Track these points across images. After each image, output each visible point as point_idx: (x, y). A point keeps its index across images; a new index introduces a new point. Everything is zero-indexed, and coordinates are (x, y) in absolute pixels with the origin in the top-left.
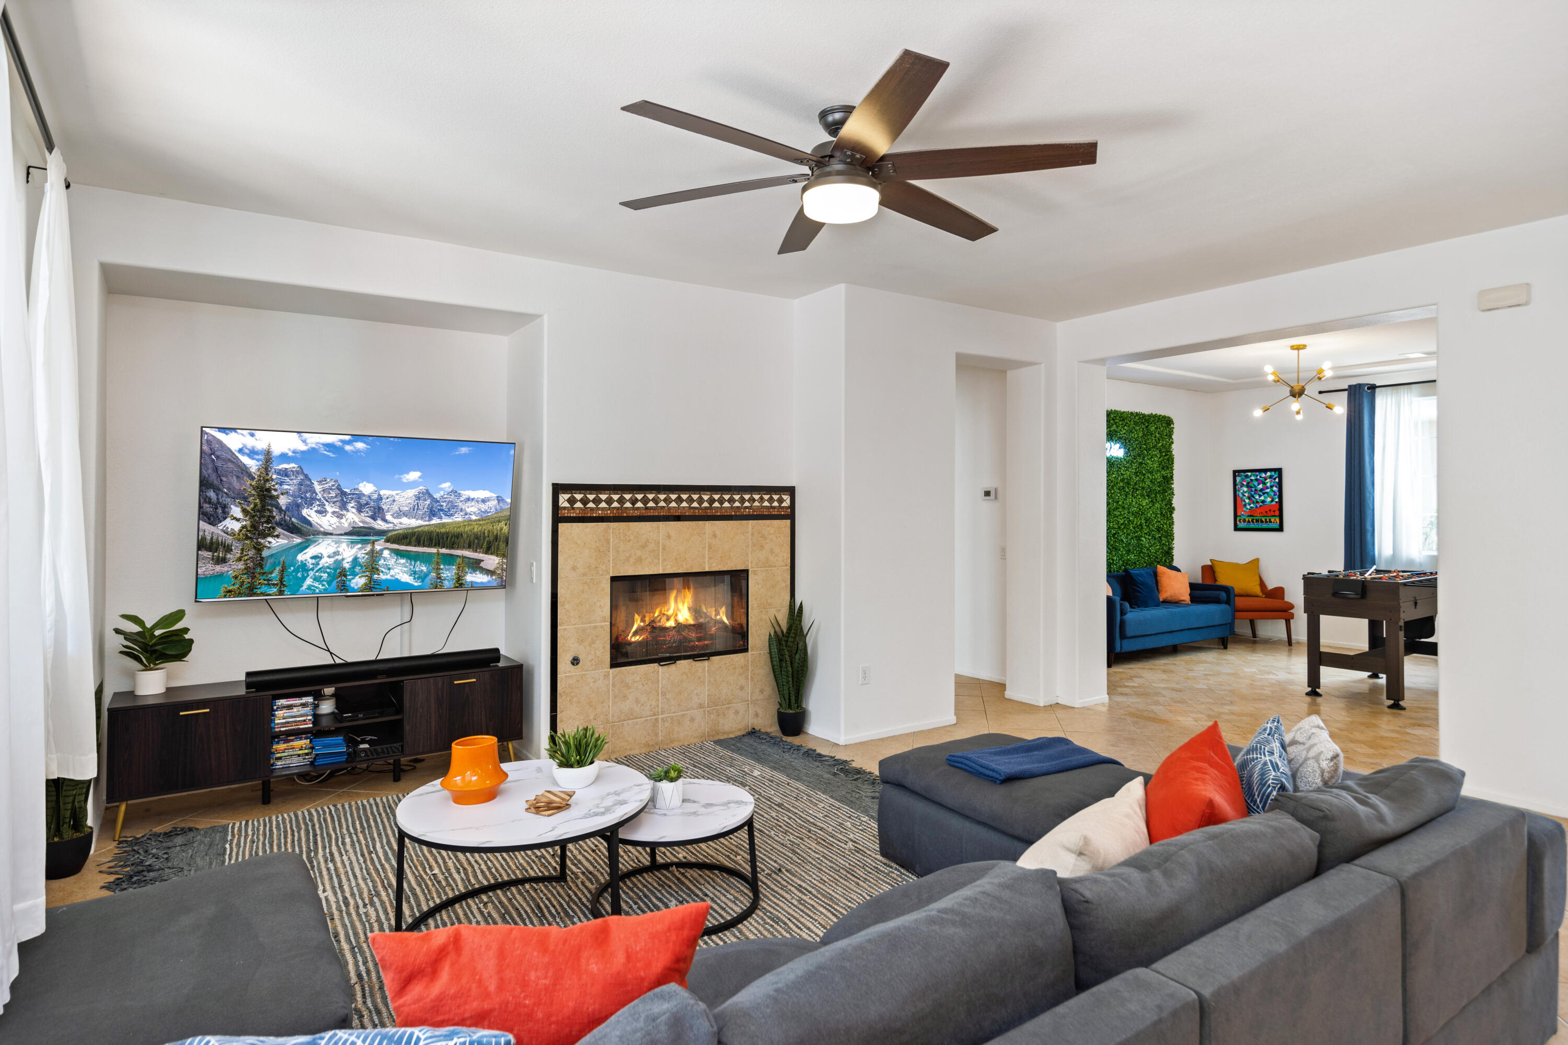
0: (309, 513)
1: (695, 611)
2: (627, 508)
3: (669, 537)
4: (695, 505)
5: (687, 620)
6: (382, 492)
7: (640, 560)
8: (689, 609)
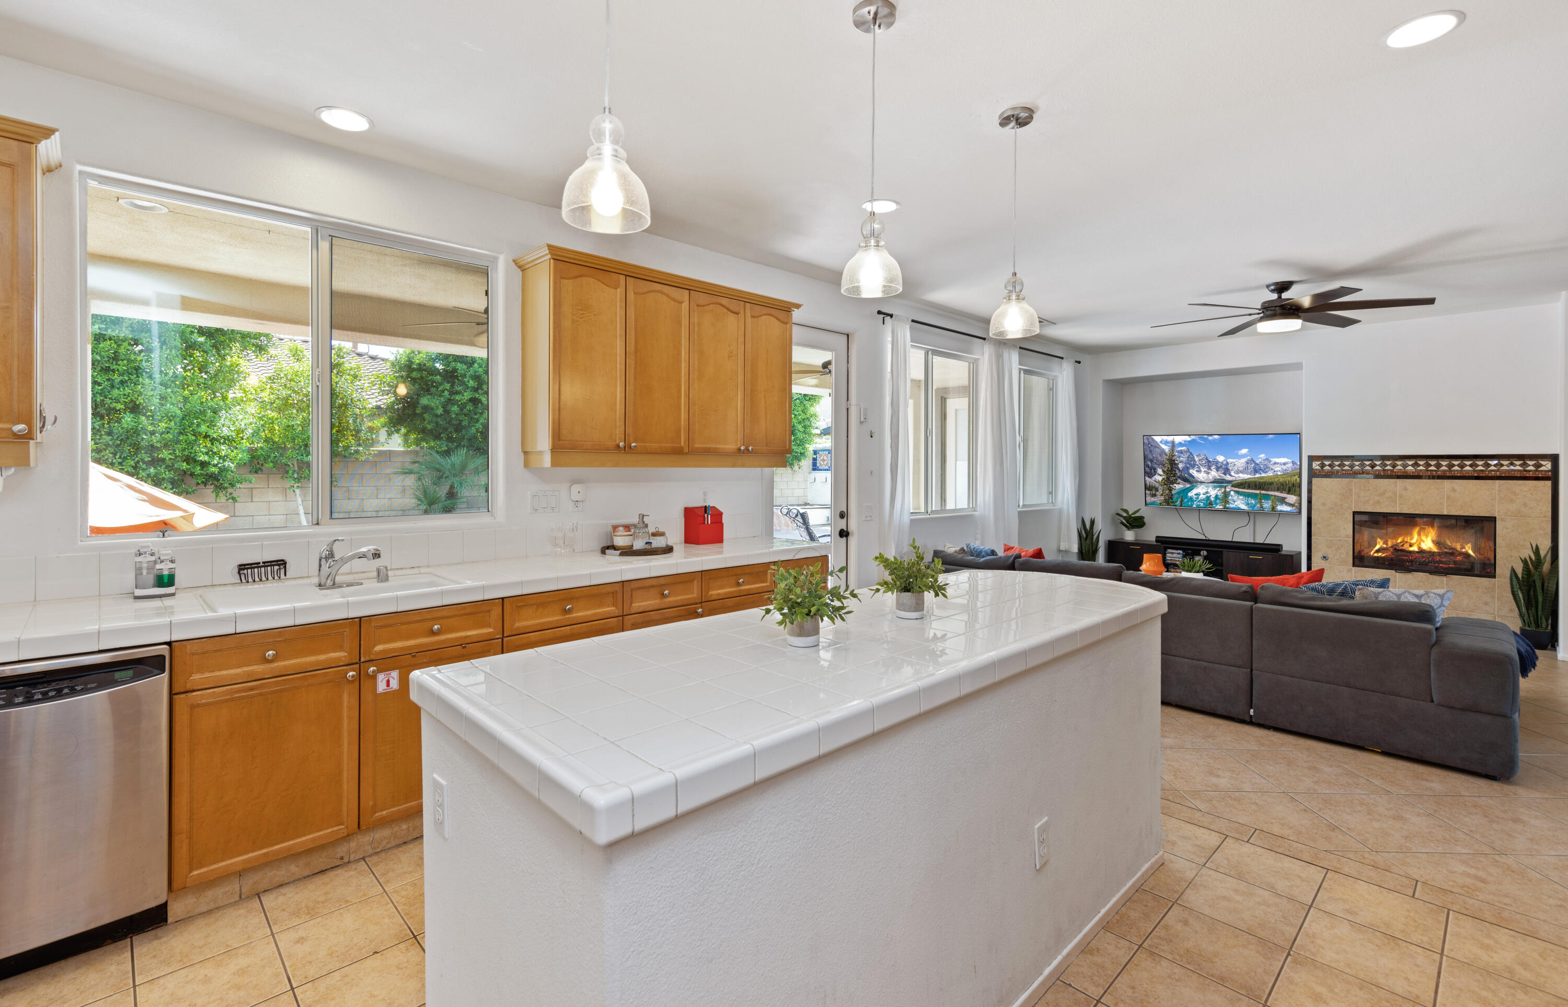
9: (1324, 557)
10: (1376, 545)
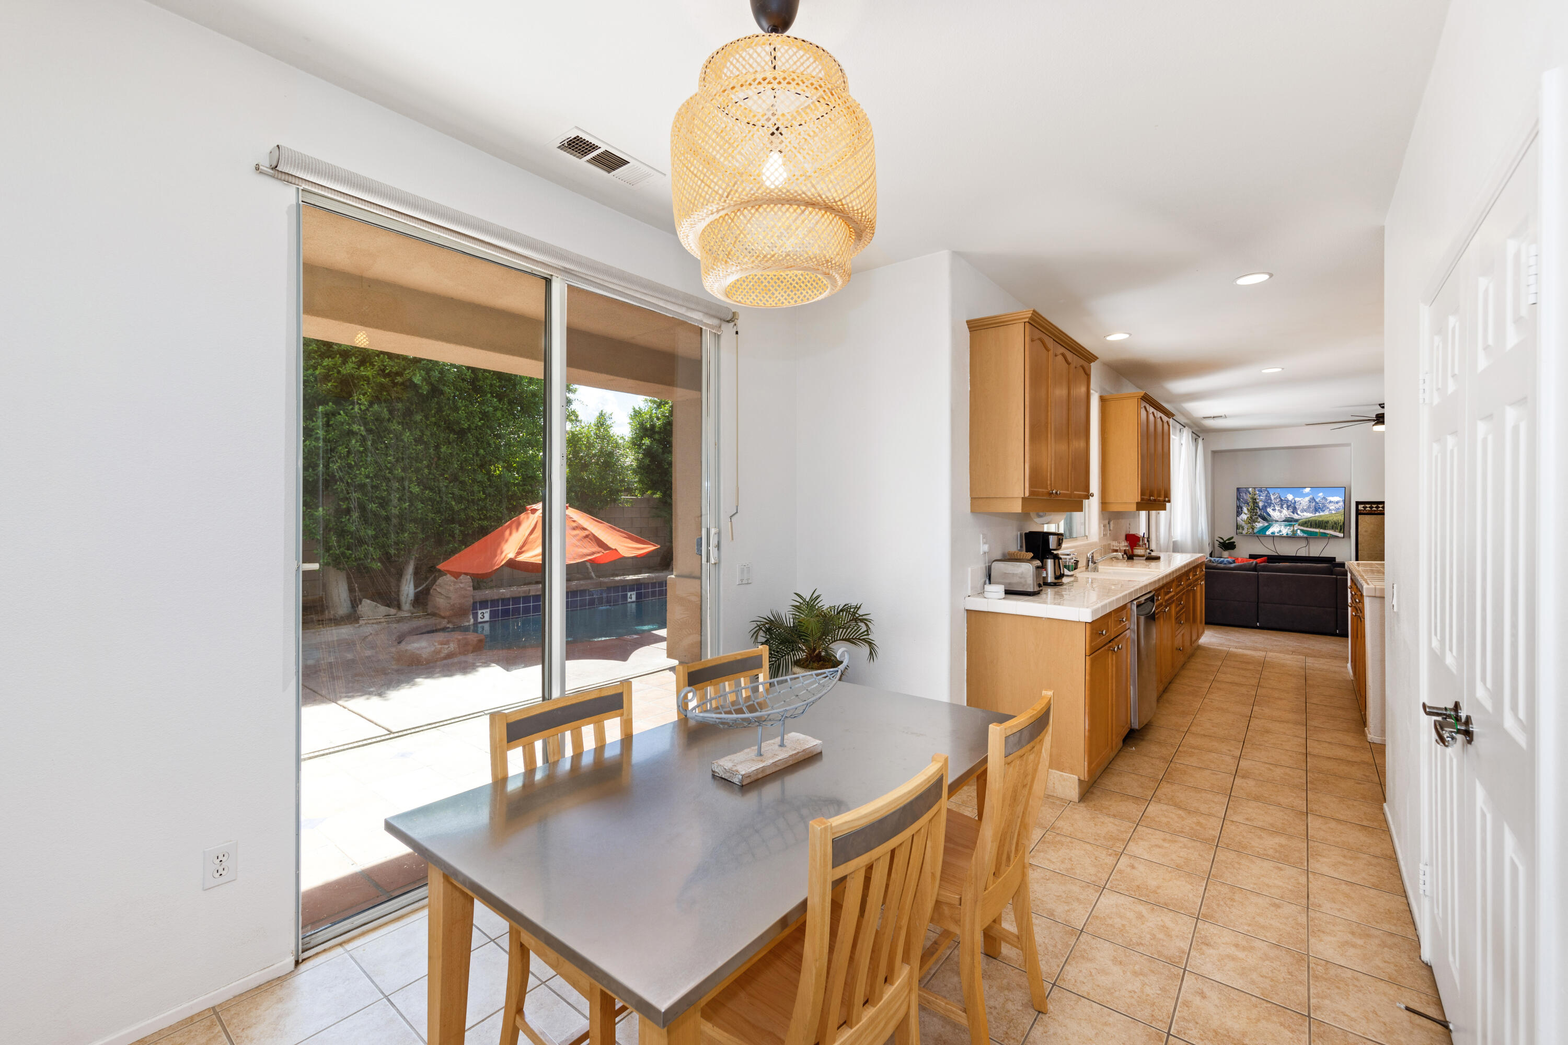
0: (1269, 510)
6: (1296, 499)
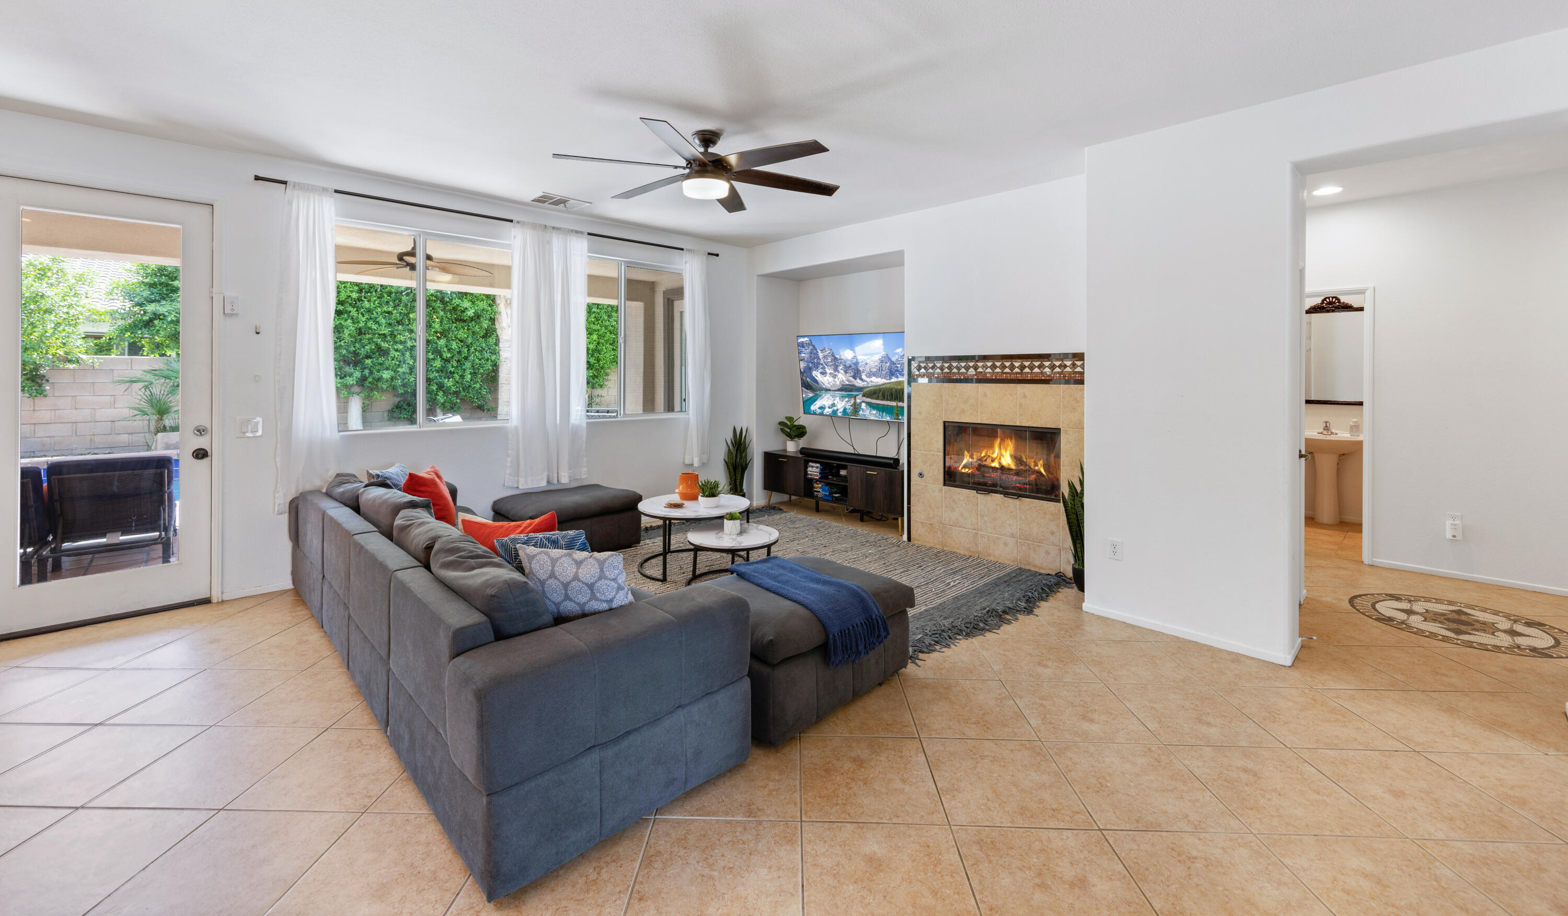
1: (1017, 459)
2: (954, 373)
3: (985, 395)
4: (1007, 370)
5: (1009, 464)
6: (859, 357)
7: (963, 411)
8: (1011, 456)
9: (921, 474)
10: (963, 459)
